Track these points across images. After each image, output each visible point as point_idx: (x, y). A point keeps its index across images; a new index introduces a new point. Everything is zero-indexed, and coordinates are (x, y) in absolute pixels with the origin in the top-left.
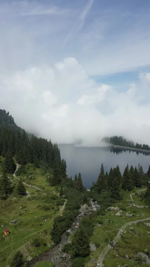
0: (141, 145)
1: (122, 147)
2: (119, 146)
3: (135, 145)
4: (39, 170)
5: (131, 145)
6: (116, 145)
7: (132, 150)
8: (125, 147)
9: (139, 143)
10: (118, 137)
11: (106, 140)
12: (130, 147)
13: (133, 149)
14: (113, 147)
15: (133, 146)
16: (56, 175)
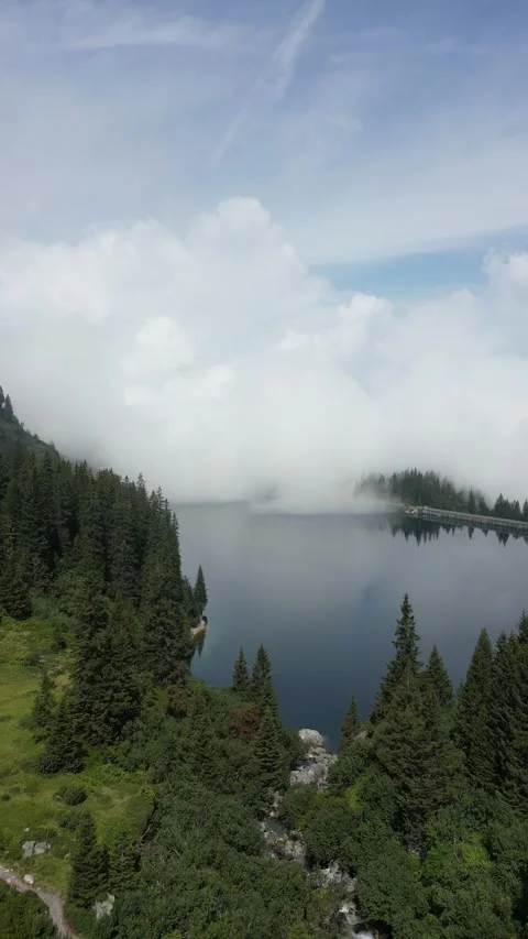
0: (518, 503)
1: (439, 513)
2: (426, 509)
3: (491, 502)
4: (25, 628)
5: (477, 503)
6: (415, 504)
7: (480, 525)
8: (452, 514)
9: (510, 498)
10: (420, 475)
11: (376, 484)
12: (471, 512)
13: (485, 519)
14: (402, 512)
15: (484, 510)
16: (91, 681)
